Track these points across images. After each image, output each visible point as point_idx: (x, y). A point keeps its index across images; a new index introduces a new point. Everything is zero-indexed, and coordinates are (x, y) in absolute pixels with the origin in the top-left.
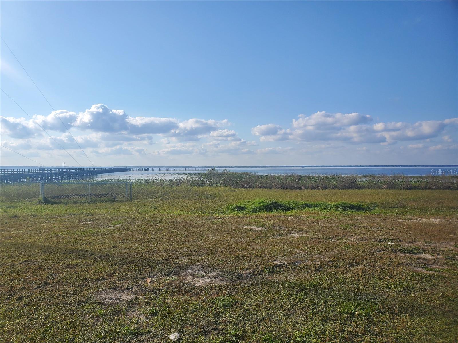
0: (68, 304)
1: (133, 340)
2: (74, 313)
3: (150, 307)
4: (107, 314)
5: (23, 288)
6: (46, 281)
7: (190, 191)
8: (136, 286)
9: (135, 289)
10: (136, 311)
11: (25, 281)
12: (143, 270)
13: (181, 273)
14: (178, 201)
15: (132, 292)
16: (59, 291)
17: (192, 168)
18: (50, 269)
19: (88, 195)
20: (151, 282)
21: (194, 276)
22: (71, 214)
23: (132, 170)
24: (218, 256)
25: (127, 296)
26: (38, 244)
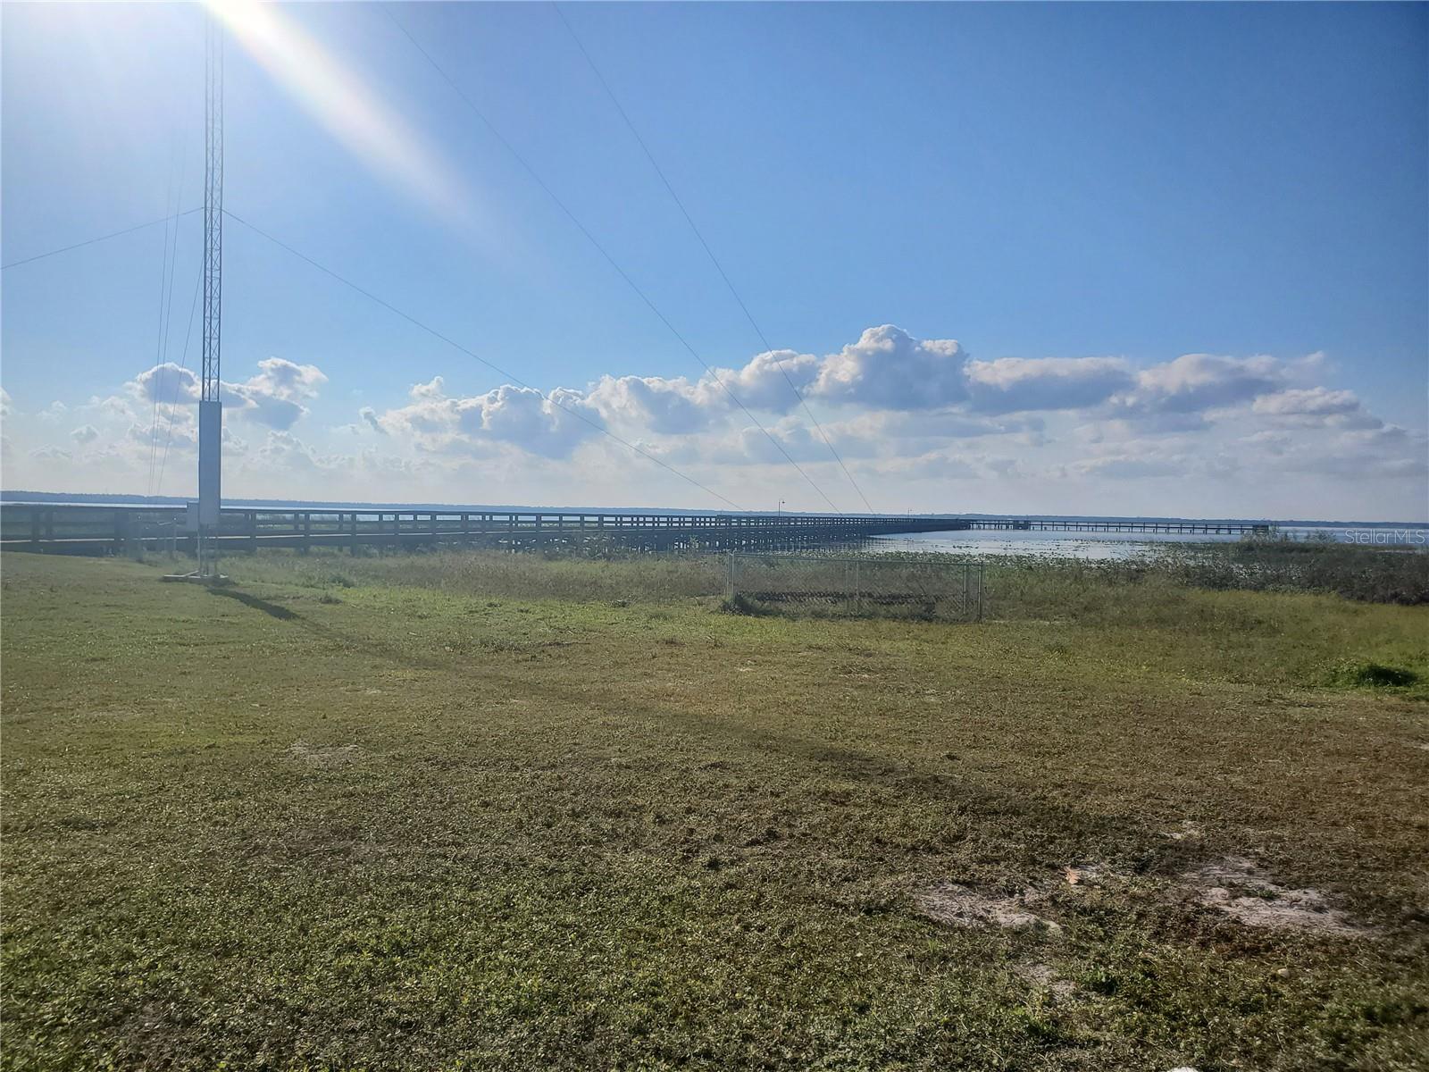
0: (837, 905)
1: (1044, 1054)
2: (858, 934)
3: (1086, 962)
4: (952, 958)
5: (718, 838)
6: (772, 828)
7: (1176, 601)
8: (1035, 887)
9: (1031, 896)
10: (1041, 968)
11: (719, 820)
12: (1051, 843)
13: (1184, 871)
14: (1136, 633)
15: (1022, 905)
16: (808, 863)
17: (1181, 524)
18: (778, 796)
19: (852, 596)
20: (1080, 882)
21: (1236, 891)
22: (810, 647)
23: (975, 526)
24: (1319, 835)
25: (1008, 915)
26: (738, 722)
